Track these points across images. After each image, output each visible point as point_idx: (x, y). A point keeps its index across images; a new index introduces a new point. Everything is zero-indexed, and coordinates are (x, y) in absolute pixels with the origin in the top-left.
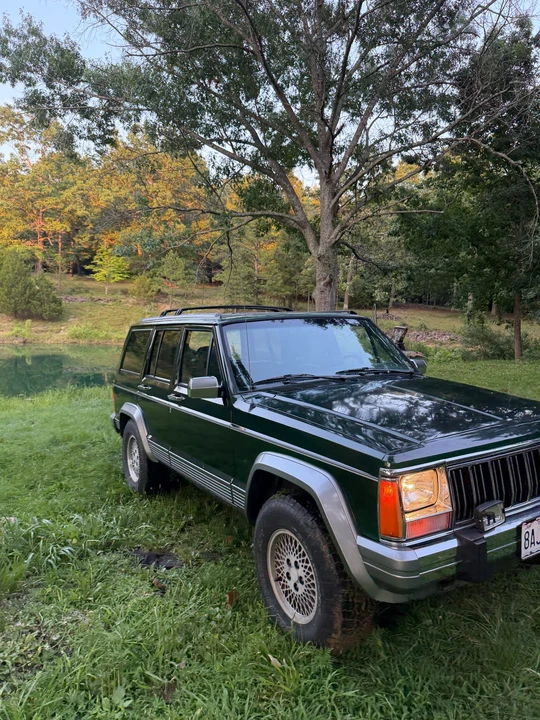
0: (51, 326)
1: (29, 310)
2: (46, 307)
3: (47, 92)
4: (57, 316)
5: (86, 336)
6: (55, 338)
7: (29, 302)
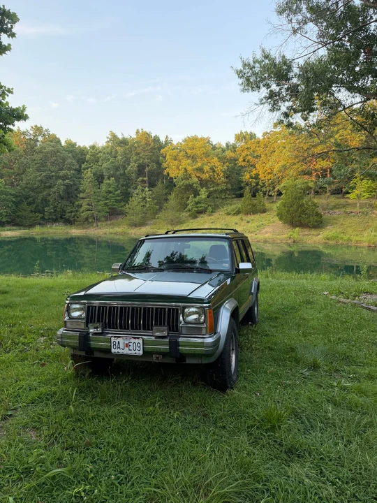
0: (313, 232)
1: (300, 221)
2: (311, 219)
3: (277, 89)
4: (319, 224)
5: (335, 238)
6: (314, 239)
7: (300, 216)
